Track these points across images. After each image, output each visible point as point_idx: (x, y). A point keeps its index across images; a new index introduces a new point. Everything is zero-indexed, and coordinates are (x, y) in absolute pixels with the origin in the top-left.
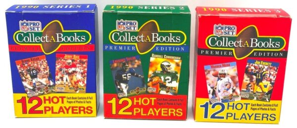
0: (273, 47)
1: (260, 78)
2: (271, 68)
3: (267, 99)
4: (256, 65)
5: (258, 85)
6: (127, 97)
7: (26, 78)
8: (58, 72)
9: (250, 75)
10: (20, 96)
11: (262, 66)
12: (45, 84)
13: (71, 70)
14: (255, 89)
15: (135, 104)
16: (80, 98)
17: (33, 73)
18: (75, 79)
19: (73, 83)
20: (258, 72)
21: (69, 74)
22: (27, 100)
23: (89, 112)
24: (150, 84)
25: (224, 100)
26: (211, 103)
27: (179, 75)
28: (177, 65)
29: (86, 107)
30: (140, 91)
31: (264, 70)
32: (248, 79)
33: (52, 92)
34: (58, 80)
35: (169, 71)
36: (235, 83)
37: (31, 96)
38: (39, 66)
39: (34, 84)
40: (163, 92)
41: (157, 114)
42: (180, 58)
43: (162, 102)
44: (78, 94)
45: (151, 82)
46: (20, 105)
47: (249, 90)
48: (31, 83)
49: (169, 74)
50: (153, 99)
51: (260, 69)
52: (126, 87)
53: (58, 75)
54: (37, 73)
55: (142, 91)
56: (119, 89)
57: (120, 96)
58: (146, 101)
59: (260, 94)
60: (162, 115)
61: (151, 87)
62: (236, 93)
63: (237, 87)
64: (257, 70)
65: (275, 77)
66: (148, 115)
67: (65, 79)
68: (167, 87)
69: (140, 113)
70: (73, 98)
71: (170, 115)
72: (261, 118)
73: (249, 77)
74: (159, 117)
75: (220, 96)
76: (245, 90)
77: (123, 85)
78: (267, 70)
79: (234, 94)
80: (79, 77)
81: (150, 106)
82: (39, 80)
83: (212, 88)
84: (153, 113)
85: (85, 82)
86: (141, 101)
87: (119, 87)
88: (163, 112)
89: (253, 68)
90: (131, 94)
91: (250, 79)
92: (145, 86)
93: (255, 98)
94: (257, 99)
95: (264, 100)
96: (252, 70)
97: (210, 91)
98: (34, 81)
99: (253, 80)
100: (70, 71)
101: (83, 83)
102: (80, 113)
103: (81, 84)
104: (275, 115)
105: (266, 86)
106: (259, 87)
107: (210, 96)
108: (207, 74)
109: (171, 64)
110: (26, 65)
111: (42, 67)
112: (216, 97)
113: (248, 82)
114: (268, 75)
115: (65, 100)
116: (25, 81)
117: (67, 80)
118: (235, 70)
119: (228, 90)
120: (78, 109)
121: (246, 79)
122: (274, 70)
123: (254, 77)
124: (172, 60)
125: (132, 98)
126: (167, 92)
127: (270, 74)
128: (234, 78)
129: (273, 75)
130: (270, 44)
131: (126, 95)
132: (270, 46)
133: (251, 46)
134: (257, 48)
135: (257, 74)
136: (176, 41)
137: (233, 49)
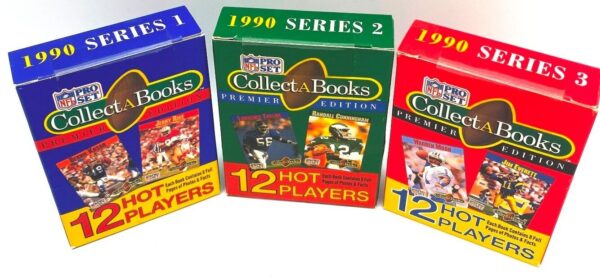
0: (545, 148)
1: (509, 188)
2: (534, 181)
4: (503, 166)
5: (504, 198)
6: (267, 169)
7: (83, 184)
8: (145, 154)
9: (491, 178)
10: (75, 215)
11: (517, 172)
12: (123, 179)
13: (169, 143)
14: (498, 202)
15: (281, 179)
16: (191, 177)
17: (97, 171)
18: (178, 152)
19: (175, 159)
20: (505, 179)
21: (166, 149)
22: (91, 215)
23: (207, 190)
24: (307, 154)
25: (436, 198)
26: (411, 194)
29: (201, 186)
30: (291, 163)
31: (520, 179)
32: (486, 183)
33: (138, 186)
34: (148, 165)
35: (344, 137)
36: (459, 181)
37: (96, 206)
38: (108, 156)
39: (102, 186)
40: (333, 166)
41: (322, 196)
44: (186, 172)
45: (310, 152)
46: (79, 227)
47: (485, 199)
48: (94, 189)
49: (345, 141)
50: (314, 175)
51: (511, 174)
52: (264, 156)
53: (145, 157)
54: (104, 169)
55: (295, 162)
56: (251, 158)
57: (254, 168)
58: (301, 177)
60: (332, 197)
61: (310, 159)
62: (460, 196)
63: (461, 186)
64: (505, 175)
66: (306, 195)
67: (159, 160)
68: (341, 160)
69: (291, 192)
70: (177, 182)
71: (345, 198)
73: (486, 179)
74: (326, 200)
75: (429, 190)
77: (259, 154)
80: (186, 146)
81: (309, 184)
82: (109, 177)
83: (416, 173)
84: (314, 194)
85: (198, 150)
86: (292, 177)
87: (250, 155)
88: (332, 194)
89: (496, 168)
90: (274, 165)
96: (495, 172)
98: (100, 183)
100: (168, 145)
101: (194, 152)
102: (191, 198)
103: (191, 156)
107: (411, 183)
108: (407, 149)
109: (350, 127)
110: (80, 163)
111: (114, 155)
112: (421, 187)
113: (486, 187)
115: (163, 190)
116: (83, 188)
117: (164, 160)
118: (460, 161)
119: (443, 185)
120: (187, 194)
121: (481, 182)
124: (351, 123)
125: (276, 171)
126: (341, 166)
127: (532, 190)
128: (458, 173)
129: (537, 193)
130: (538, 142)
131: (265, 166)
132: (538, 146)
133: (498, 134)
134: (510, 140)
135: (505, 182)
136: (362, 94)
137: (460, 128)
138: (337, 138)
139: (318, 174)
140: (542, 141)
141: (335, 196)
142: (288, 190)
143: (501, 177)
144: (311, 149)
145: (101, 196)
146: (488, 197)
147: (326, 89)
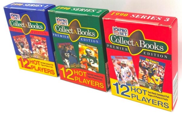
1: (151, 72)
2: (159, 67)
3: (160, 91)
4: (146, 62)
5: (150, 78)
6: (70, 68)
7: (19, 47)
9: (144, 69)
11: (152, 64)
12: (29, 52)
15: (75, 74)
18: (42, 52)
20: (149, 68)
22: (22, 59)
24: (81, 62)
25: (128, 84)
27: (97, 59)
28: (95, 52)
31: (154, 67)
32: (142, 71)
35: (91, 55)
36: (133, 73)
38: (24, 41)
40: (90, 69)
41: (88, 83)
42: (96, 48)
43: (90, 76)
45: (81, 61)
47: (144, 80)
48: (22, 51)
49: (91, 57)
51: (150, 65)
54: (23, 45)
55: (78, 66)
58: (81, 73)
59: (154, 85)
61: (82, 65)
62: (136, 80)
63: (135, 76)
64: (148, 66)
65: (164, 75)
66: (83, 82)
68: (92, 66)
72: (157, 104)
73: (142, 70)
74: (90, 86)
75: (125, 80)
76: (142, 79)
77: (67, 61)
78: (156, 68)
79: (134, 81)
83: (119, 73)
84: (86, 82)
86: (78, 73)
87: (64, 61)
89: (144, 63)
91: (144, 72)
92: (79, 63)
93: (150, 87)
95: (157, 90)
96: (144, 65)
97: (117, 75)
99: (146, 73)
100: (39, 47)
104: (168, 104)
105: (157, 80)
106: (152, 80)
107: (118, 78)
108: (114, 62)
109: (91, 51)
114: (158, 72)
117: (38, 52)
118: (131, 63)
119: (129, 76)
121: (141, 71)
122: (162, 68)
123: (147, 71)
124: (92, 48)
128: (132, 69)
129: (161, 72)
130: (155, 47)
131: (69, 67)
133: (141, 46)
134: (145, 48)
135: (149, 69)
136: (93, 36)
137: (128, 47)
138: (88, 56)
139: (86, 73)
141: (92, 84)
142: (78, 79)
143: (147, 67)
144: (82, 60)
145: (24, 54)
146: (145, 79)
147: (82, 33)
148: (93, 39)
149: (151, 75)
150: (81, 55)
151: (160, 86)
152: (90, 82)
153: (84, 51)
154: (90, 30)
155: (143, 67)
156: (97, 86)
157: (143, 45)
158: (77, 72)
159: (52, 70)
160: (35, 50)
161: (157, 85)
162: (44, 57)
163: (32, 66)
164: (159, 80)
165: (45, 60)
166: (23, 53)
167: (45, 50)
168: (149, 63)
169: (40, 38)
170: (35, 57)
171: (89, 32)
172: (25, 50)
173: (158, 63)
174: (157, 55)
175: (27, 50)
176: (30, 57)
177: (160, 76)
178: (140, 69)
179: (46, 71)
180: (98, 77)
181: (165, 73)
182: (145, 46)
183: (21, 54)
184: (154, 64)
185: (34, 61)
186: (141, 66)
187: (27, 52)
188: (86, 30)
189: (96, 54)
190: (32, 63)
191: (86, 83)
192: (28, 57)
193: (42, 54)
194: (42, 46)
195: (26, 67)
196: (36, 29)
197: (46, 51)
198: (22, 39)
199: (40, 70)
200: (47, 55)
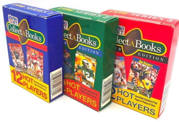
1: (142, 75)
2: (152, 70)
3: (148, 95)
4: (139, 64)
5: (141, 81)
11: (145, 66)
12: (23, 66)
14: (139, 84)
18: (37, 68)
20: (141, 70)
25: (115, 86)
31: (146, 70)
32: (133, 74)
35: (87, 68)
41: (80, 98)
51: (143, 67)
54: (18, 56)
59: (142, 89)
64: (140, 68)
66: (75, 96)
72: (143, 109)
74: (81, 101)
78: (149, 71)
82: (19, 61)
89: (137, 65)
90: (65, 76)
92: (73, 75)
93: (138, 91)
94: (140, 93)
95: (146, 95)
96: (136, 67)
99: (137, 76)
100: (34, 62)
104: (154, 111)
105: (147, 84)
106: (141, 83)
113: (133, 76)
117: (33, 68)
118: (123, 64)
119: (118, 78)
121: (131, 74)
122: (155, 72)
123: (138, 73)
127: (151, 75)
128: (123, 70)
129: (153, 76)
130: (152, 48)
132: (152, 50)
133: (136, 47)
134: (141, 49)
135: (141, 72)
136: (93, 45)
137: (122, 46)
138: (85, 67)
139: (79, 86)
140: (153, 47)
141: (84, 100)
142: (69, 91)
143: (139, 70)
144: (77, 71)
145: (18, 67)
146: (135, 82)
147: (81, 40)
148: (93, 49)
149: (142, 78)
150: (77, 66)
151: (150, 90)
152: (82, 97)
153: (81, 62)
154: (92, 38)
155: (135, 69)
156: (89, 103)
157: (139, 46)
158: (70, 84)
159: (45, 93)
160: (30, 65)
161: (146, 89)
162: (38, 76)
163: (24, 82)
164: (150, 84)
165: (39, 79)
166: (17, 65)
167: (40, 68)
168: (142, 65)
169: (37, 52)
170: (29, 73)
171: (90, 40)
172: (19, 63)
173: (152, 66)
174: (152, 57)
175: (22, 63)
176: (24, 71)
177: (152, 80)
178: (131, 71)
179: (38, 93)
180: (92, 93)
181: (158, 77)
182: (141, 46)
183: (14, 65)
184: (147, 67)
185: (27, 77)
186: (132, 67)
187: (21, 65)
188: (87, 37)
189: (94, 67)
190: (25, 78)
191: (78, 97)
192: (22, 71)
193: (36, 72)
194: (38, 62)
195: (18, 81)
196: (34, 40)
197: (41, 70)
198: (18, 49)
199: (32, 89)
200: (42, 74)
